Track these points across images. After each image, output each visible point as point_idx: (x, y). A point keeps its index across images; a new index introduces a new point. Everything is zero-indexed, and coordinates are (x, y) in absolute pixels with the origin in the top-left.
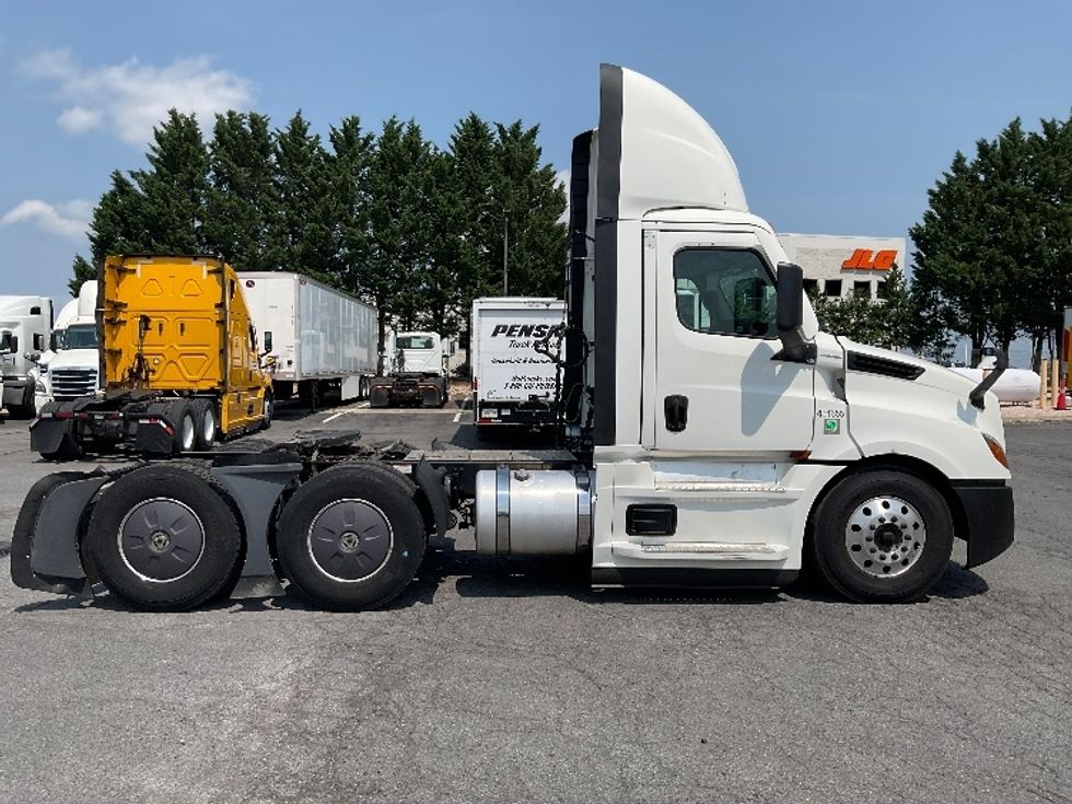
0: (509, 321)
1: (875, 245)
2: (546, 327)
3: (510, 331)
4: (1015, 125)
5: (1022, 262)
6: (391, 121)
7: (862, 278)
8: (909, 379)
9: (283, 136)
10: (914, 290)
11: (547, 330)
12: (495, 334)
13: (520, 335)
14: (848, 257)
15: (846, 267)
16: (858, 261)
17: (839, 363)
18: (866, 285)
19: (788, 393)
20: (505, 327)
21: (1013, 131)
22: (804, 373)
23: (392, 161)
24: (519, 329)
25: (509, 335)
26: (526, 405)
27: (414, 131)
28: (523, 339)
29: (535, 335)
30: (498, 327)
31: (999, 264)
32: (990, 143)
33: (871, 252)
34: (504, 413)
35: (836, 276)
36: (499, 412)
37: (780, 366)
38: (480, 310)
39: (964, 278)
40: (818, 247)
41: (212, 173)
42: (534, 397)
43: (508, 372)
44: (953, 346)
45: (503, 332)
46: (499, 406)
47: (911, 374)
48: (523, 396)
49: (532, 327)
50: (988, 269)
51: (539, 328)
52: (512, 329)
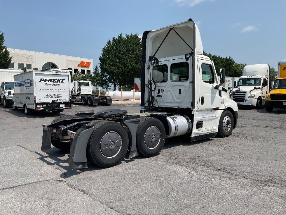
1: (86, 60)
2: (56, 79)
4: (121, 35)
5: (125, 68)
7: (83, 69)
10: (101, 73)
12: (40, 81)
13: (48, 82)
14: (80, 63)
15: (79, 66)
16: (82, 64)
18: (84, 70)
19: (216, 95)
21: (120, 37)
24: (48, 80)
25: (45, 82)
26: (51, 103)
28: (49, 83)
29: (53, 82)
30: (41, 79)
31: (120, 68)
32: (116, 38)
33: (85, 62)
34: (44, 106)
35: (76, 68)
36: (43, 106)
37: (215, 90)
38: (35, 74)
39: (113, 70)
40: (72, 60)
42: (53, 101)
43: (45, 93)
44: (111, 86)
45: (43, 81)
46: (43, 104)
48: (50, 100)
49: (52, 79)
50: (118, 69)
51: (54, 80)
52: (46, 80)
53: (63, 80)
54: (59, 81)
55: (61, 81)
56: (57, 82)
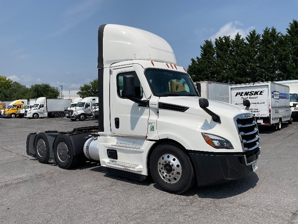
0: (241, 91)
3: (241, 94)
6: (266, 29)
8: (182, 112)
9: (233, 41)
11: (254, 93)
12: (236, 95)
13: (245, 95)
17: (157, 106)
19: (142, 117)
20: (240, 93)
22: (147, 110)
23: (266, 41)
24: (244, 93)
25: (241, 95)
27: (274, 30)
28: (246, 96)
29: (250, 95)
30: (237, 93)
37: (140, 108)
38: (231, 88)
41: (216, 55)
45: (239, 94)
47: (183, 110)
49: (249, 92)
51: (251, 93)
53: (261, 92)
54: (256, 93)
55: (259, 93)
56: (255, 95)
